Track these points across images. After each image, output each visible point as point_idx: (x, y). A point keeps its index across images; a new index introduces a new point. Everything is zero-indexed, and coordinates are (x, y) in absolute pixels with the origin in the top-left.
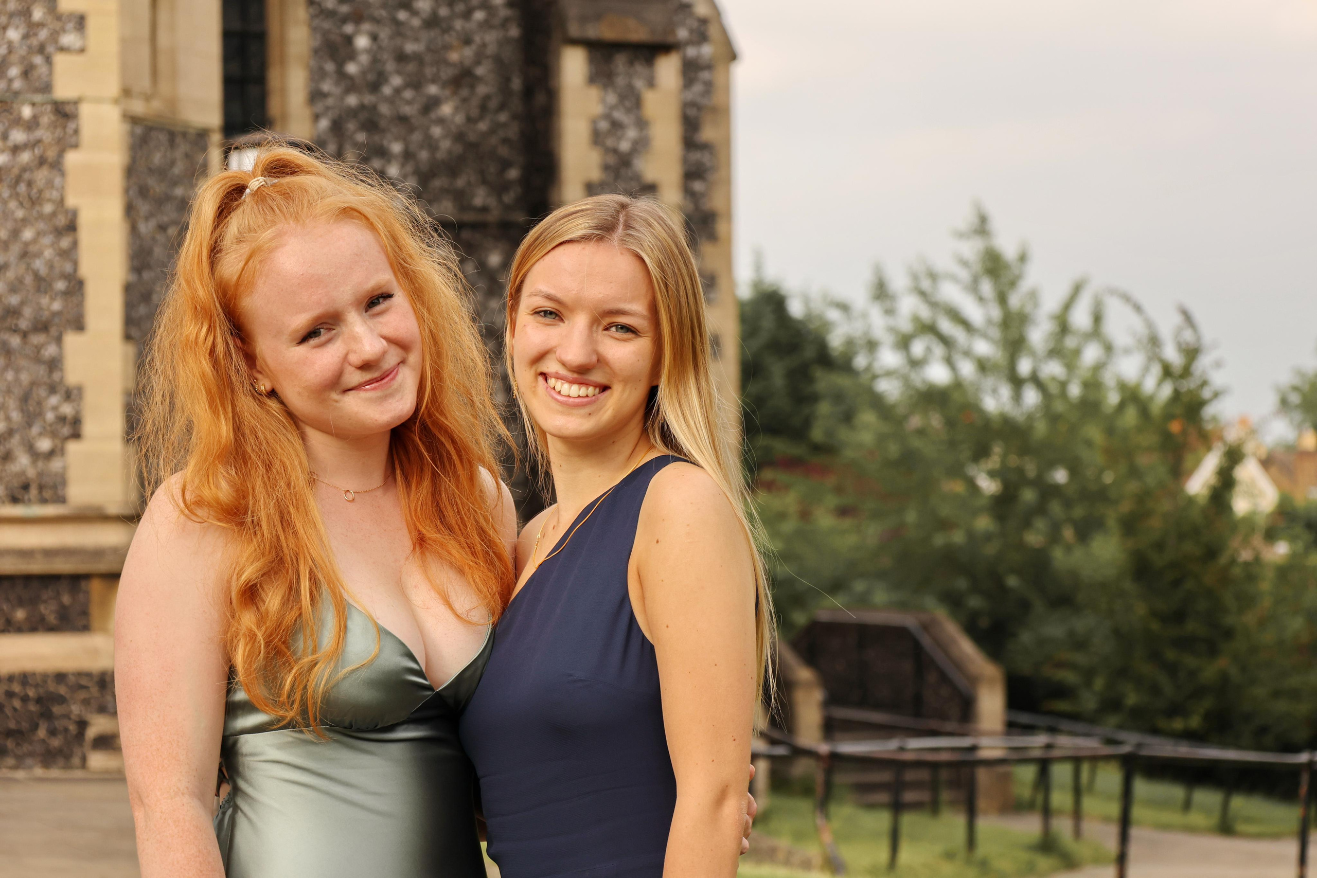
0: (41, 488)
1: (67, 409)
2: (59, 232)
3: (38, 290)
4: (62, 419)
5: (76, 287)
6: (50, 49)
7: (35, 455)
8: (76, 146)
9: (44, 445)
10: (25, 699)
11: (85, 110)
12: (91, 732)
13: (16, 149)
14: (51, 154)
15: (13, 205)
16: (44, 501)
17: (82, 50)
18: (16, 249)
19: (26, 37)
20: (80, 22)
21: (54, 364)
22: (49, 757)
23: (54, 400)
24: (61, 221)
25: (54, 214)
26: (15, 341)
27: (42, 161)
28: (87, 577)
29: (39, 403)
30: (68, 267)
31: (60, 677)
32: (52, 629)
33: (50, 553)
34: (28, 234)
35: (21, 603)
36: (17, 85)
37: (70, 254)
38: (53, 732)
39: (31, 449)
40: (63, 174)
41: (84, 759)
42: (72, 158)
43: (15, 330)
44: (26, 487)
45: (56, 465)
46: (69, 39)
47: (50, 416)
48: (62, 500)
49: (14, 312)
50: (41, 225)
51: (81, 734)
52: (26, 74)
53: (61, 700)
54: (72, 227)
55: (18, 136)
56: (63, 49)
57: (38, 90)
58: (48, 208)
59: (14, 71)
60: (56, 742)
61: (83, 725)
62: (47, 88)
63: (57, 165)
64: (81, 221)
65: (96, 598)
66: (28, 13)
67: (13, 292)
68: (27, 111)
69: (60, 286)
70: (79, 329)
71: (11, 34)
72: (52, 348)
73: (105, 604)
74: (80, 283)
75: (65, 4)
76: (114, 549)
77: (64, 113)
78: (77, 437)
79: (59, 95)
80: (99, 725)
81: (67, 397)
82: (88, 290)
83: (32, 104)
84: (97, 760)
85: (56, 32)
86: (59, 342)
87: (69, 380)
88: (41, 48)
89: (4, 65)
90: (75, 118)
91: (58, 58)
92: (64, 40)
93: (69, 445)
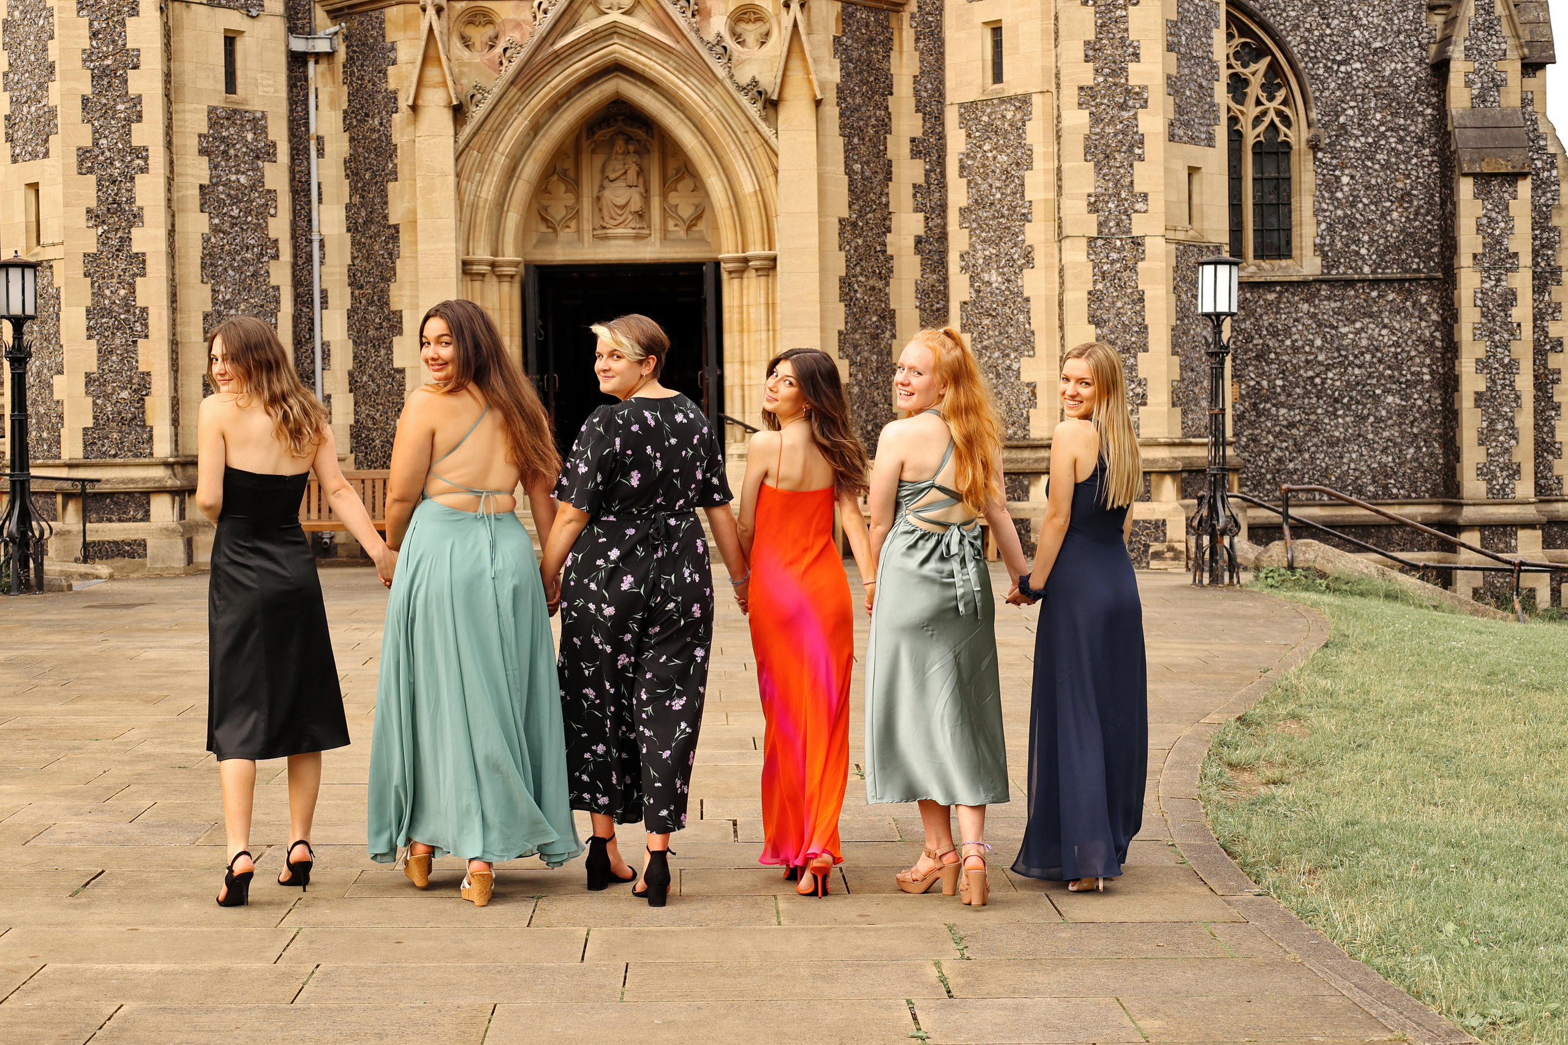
1: (1139, 390)
2: (1134, 302)
3: (1124, 332)
4: (1138, 395)
5: (1144, 329)
6: (1131, 211)
8: (1143, 259)
11: (1147, 240)
12: (1151, 551)
13: (1113, 262)
14: (1130, 264)
15: (1112, 290)
17: (1146, 212)
18: (1113, 311)
19: (1117, 206)
20: (1145, 197)
21: (1133, 368)
23: (1133, 386)
24: (1136, 297)
25: (1132, 293)
27: (1126, 268)
30: (1139, 320)
34: (1119, 304)
36: (1113, 230)
37: (1140, 313)
40: (1136, 273)
41: (1148, 563)
42: (1140, 264)
46: (1139, 206)
47: (1131, 394)
50: (1127, 299)
51: (1146, 551)
52: (1118, 225)
54: (1141, 300)
55: (1114, 256)
56: (1136, 211)
57: (1123, 233)
58: (1129, 291)
59: (1112, 224)
61: (1147, 547)
62: (1129, 231)
63: (1134, 269)
64: (1146, 296)
65: (1153, 484)
66: (1119, 194)
67: (1112, 332)
68: (1118, 243)
69: (1136, 329)
70: (1146, 350)
71: (1110, 205)
72: (1132, 360)
73: (1159, 487)
74: (1146, 327)
75: (1137, 189)
76: (1163, 460)
77: (1137, 243)
78: (1145, 404)
79: (1134, 234)
80: (1155, 547)
81: (1140, 384)
82: (1149, 330)
83: (1121, 239)
84: (1154, 564)
85: (1133, 203)
86: (1135, 357)
87: (1141, 376)
88: (1126, 211)
89: (1107, 220)
90: (1142, 245)
91: (1134, 216)
92: (1137, 206)
93: (1141, 408)
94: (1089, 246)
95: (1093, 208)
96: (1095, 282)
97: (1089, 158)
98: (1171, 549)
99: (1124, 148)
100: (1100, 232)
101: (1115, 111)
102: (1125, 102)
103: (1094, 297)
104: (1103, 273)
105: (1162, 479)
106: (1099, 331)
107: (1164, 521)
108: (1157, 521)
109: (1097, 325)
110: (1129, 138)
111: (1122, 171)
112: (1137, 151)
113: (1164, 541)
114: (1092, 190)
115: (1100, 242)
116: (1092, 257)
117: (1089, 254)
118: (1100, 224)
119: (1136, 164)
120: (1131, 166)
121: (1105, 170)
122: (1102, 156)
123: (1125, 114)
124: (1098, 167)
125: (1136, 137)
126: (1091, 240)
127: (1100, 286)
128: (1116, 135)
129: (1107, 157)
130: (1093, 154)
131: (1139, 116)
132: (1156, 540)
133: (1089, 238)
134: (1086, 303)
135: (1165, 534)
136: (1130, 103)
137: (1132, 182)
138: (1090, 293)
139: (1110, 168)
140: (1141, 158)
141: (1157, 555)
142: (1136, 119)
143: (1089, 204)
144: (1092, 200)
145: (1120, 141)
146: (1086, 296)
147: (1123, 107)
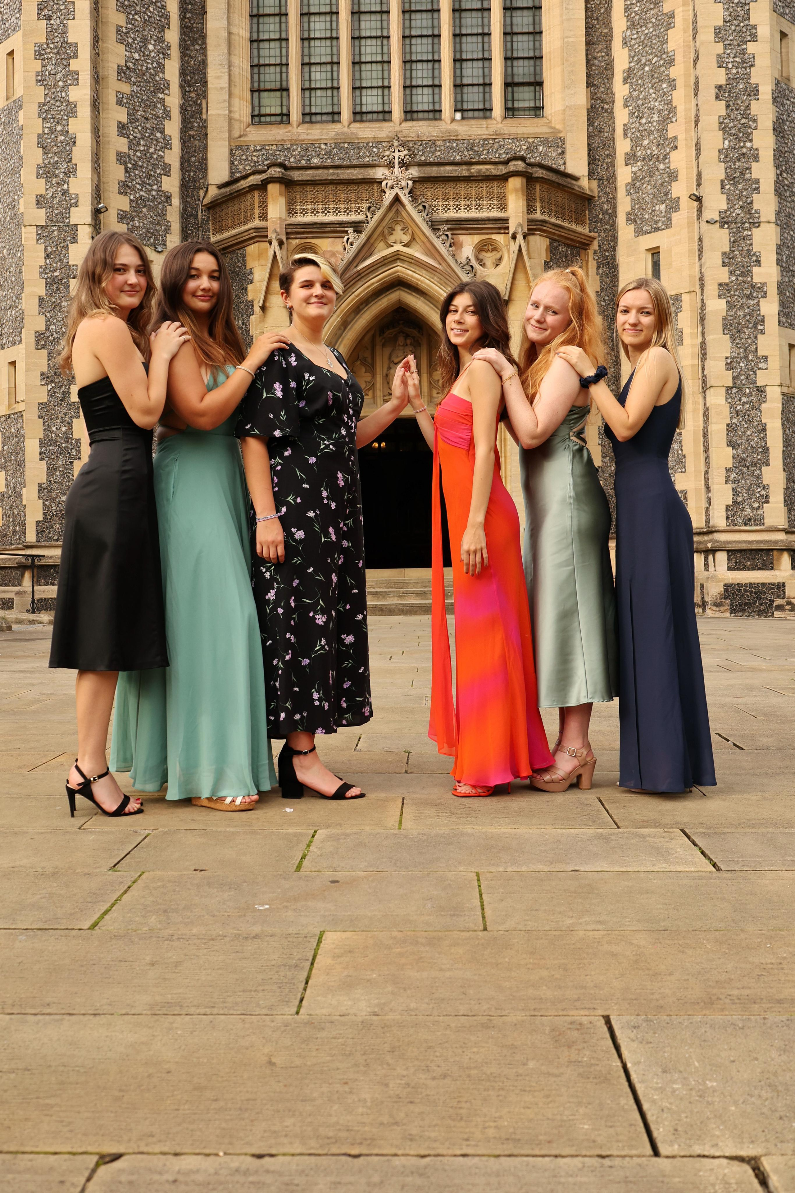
0: (755, 520)
1: (763, 493)
2: (759, 432)
3: (753, 452)
4: (763, 495)
5: (766, 450)
6: (755, 369)
7: (753, 509)
8: (765, 402)
9: (756, 505)
10: (751, 593)
11: (768, 389)
12: (775, 604)
13: (744, 404)
14: (756, 405)
15: (743, 423)
16: (756, 525)
17: (767, 368)
18: (744, 438)
19: (747, 365)
20: (766, 358)
21: (759, 477)
22: (761, 613)
23: (759, 489)
24: (761, 427)
25: (757, 425)
26: (745, 469)
27: (753, 408)
28: (772, 550)
29: (754, 491)
30: (763, 444)
31: (763, 584)
32: (760, 569)
33: (758, 542)
34: (749, 433)
35: (749, 560)
36: (744, 382)
37: (764, 439)
38: (761, 604)
39: (751, 506)
40: (761, 411)
41: (773, 613)
42: (763, 405)
43: (745, 466)
44: (750, 520)
45: (760, 512)
46: (762, 365)
47: (758, 495)
48: (763, 524)
49: (744, 460)
50: (754, 429)
51: (772, 605)
52: (747, 378)
53: (765, 593)
54: (764, 430)
55: (744, 399)
56: (759, 369)
57: (751, 384)
58: (756, 424)
59: (742, 378)
60: (762, 607)
61: (772, 602)
62: (755, 382)
63: (758, 409)
64: (768, 427)
65: (775, 558)
66: (748, 357)
67: (744, 453)
68: (748, 391)
69: (761, 450)
70: (768, 465)
71: (741, 364)
72: (758, 472)
73: (779, 560)
74: (768, 449)
75: (760, 353)
76: (782, 541)
77: (761, 390)
78: (768, 502)
79: (758, 384)
80: (778, 602)
81: (764, 488)
82: (770, 451)
83: (749, 388)
84: (777, 614)
85: (757, 363)
86: (760, 470)
87: (765, 483)
88: (752, 369)
89: (739, 375)
90: (765, 392)
91: (758, 372)
92: (760, 365)
93: (765, 505)
94: (727, 393)
95: (730, 366)
96: (731, 418)
97: (726, 332)
98: (789, 603)
99: (751, 326)
100: (734, 383)
101: (744, 300)
102: (751, 293)
103: (731, 428)
104: (737, 412)
105: (781, 555)
106: (735, 452)
107: (784, 583)
108: (779, 584)
109: (733, 447)
110: (754, 318)
111: (749, 341)
112: (760, 327)
113: (784, 598)
114: (728, 355)
115: (734, 390)
116: (729, 400)
117: (727, 398)
118: (734, 378)
119: (759, 336)
120: (756, 337)
121: (738, 341)
122: (735, 331)
123: (751, 302)
124: (733, 338)
125: (759, 318)
126: (728, 389)
127: (735, 421)
128: (745, 316)
129: (739, 331)
130: (729, 330)
131: (761, 303)
132: (778, 597)
133: (727, 387)
134: (725, 432)
135: (784, 593)
136: (755, 294)
137: (756, 349)
138: (728, 425)
139: (741, 339)
140: (762, 332)
141: (780, 608)
142: (759, 305)
143: (727, 364)
144: (729, 361)
145: (747, 321)
146: (725, 427)
147: (749, 297)
